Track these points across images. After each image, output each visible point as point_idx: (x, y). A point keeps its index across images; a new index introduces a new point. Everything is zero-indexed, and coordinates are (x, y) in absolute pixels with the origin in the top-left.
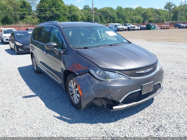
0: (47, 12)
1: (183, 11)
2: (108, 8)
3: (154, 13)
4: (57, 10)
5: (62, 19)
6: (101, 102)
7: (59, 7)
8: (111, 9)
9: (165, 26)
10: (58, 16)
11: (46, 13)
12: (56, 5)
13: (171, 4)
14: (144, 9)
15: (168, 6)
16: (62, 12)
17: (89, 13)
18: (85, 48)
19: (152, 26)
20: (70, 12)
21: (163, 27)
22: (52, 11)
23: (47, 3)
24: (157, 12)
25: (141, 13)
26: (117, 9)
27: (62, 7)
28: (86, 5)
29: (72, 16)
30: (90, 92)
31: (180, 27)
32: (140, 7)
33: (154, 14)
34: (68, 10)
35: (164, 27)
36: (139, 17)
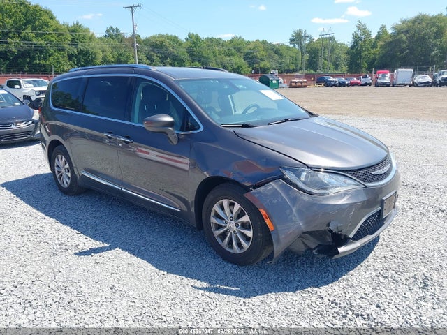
0: (9, 40)
1: (326, 51)
2: (167, 37)
3: (270, 51)
4: (37, 36)
5: (54, 59)
6: (304, 243)
7: (42, 28)
8: (175, 39)
9: (298, 82)
10: (41, 52)
11: (7, 43)
12: (34, 22)
13: (303, 35)
14: (249, 43)
15: (298, 38)
16: (53, 41)
17: (120, 48)
18: (245, 126)
19: (272, 80)
20: (74, 42)
21: (294, 82)
22: (24, 39)
23: (10, 16)
24: (276, 50)
25: (242, 50)
26: (187, 40)
27: (53, 28)
28: (112, 28)
29: (81, 52)
30: (293, 221)
31: (329, 84)
32: (240, 37)
33: (270, 55)
34: (70, 37)
35: (296, 83)
36: (239, 60)
